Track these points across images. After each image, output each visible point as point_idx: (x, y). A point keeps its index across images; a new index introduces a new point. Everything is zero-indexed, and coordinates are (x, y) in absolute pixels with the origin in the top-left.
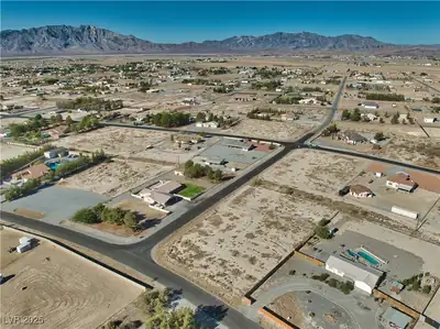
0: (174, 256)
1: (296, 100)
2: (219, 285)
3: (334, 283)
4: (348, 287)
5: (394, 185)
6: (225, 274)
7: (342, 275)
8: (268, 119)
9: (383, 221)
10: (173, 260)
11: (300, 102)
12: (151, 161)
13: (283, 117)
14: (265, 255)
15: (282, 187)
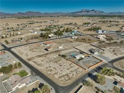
2: (81, 73)
5: (49, 45)
14: (70, 65)
15: (36, 57)
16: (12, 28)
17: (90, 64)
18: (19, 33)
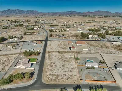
0: (52, 80)
1: (33, 29)
2: (71, 81)
3: (91, 68)
4: (93, 68)
5: (78, 45)
6: (69, 78)
7: (91, 66)
8: (31, 35)
9: (83, 53)
10: (52, 81)
11: (35, 29)
12: (6, 55)
13: (35, 34)
14: (72, 69)
15: (56, 51)
16: (68, 25)
17: (95, 78)
18: (68, 30)
